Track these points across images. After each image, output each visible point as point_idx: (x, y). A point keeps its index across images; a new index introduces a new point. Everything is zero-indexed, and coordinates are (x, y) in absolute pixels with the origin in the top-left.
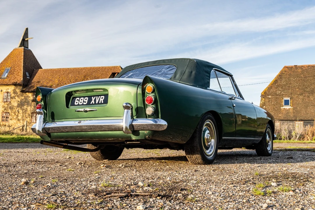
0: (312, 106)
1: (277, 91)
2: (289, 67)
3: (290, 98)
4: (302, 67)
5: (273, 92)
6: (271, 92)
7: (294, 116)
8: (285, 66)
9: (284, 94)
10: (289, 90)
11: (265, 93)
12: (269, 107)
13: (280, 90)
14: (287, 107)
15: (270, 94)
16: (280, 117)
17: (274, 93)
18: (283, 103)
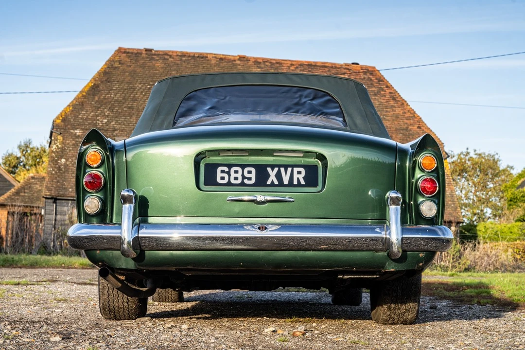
1: (98, 116)
2: (132, 53)
4: (166, 57)
5: (87, 119)
6: (82, 118)
8: (120, 49)
9: (117, 127)
10: (131, 117)
11: (64, 120)
13: (107, 116)
15: (78, 125)
17: (89, 124)
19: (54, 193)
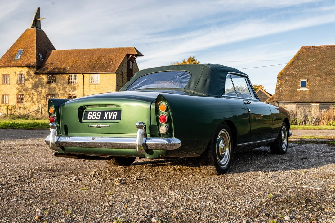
0: (329, 87)
1: (294, 72)
2: (307, 48)
3: (307, 79)
4: (320, 48)
5: (290, 73)
6: (288, 73)
7: (310, 98)
8: (303, 47)
9: (301, 75)
10: (306, 71)
11: (281, 75)
12: (285, 89)
13: (297, 72)
14: (304, 89)
15: (286, 76)
16: (297, 99)
17: (291, 75)
18: (300, 85)
19: (277, 100)
